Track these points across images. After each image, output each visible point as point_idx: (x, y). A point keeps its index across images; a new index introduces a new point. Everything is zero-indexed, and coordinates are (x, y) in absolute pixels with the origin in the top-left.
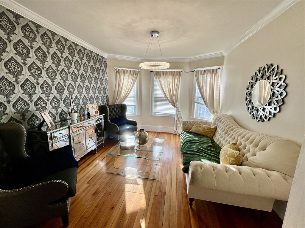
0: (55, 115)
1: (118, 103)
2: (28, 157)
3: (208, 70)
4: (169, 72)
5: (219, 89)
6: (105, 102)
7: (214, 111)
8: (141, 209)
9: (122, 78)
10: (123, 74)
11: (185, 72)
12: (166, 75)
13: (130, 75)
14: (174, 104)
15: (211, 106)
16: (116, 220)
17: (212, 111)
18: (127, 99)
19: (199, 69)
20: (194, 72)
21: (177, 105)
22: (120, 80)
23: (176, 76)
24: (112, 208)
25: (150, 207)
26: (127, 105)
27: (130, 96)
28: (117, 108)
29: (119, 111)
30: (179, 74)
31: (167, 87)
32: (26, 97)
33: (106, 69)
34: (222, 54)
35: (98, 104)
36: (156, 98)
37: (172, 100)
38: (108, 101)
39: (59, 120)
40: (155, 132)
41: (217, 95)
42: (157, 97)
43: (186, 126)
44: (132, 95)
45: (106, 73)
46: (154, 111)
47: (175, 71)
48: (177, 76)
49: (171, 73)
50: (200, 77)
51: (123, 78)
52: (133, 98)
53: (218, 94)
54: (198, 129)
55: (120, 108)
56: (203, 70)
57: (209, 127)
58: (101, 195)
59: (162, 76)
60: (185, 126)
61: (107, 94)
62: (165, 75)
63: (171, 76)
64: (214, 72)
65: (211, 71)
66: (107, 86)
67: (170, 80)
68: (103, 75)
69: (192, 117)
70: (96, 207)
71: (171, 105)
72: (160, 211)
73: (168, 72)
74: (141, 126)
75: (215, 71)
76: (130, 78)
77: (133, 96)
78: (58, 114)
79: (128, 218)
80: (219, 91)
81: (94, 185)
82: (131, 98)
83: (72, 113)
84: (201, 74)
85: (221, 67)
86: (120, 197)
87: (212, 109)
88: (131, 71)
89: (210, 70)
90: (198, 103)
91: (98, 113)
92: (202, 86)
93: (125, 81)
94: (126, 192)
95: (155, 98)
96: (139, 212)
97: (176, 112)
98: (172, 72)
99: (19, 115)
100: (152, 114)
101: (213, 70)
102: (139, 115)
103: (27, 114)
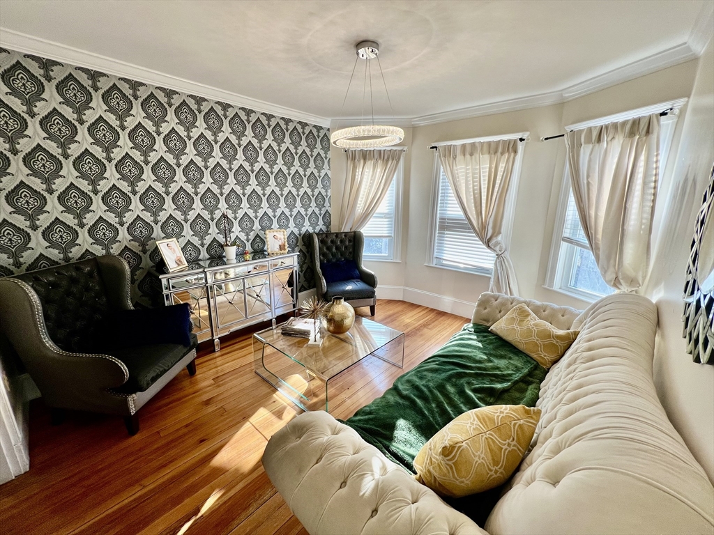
0: (200, 247)
1: (347, 230)
2: (131, 311)
3: (615, 125)
4: (482, 144)
5: (655, 195)
6: (321, 226)
7: (620, 277)
8: (237, 470)
9: (359, 170)
10: (362, 161)
11: (538, 139)
12: (471, 155)
13: (380, 162)
14: (489, 241)
15: (608, 258)
16: (187, 465)
17: (610, 275)
18: (371, 220)
19: (584, 126)
20: (566, 136)
21: (497, 244)
22: (355, 175)
23: (502, 154)
24: (202, 441)
25: (255, 475)
26: (364, 235)
27: (377, 213)
28: (341, 241)
29: (346, 247)
30: (511, 147)
31: (471, 190)
32: (147, 217)
33: (326, 153)
34: (689, 49)
35: (300, 230)
36: (442, 219)
37: (484, 227)
38: (328, 224)
39: (208, 256)
40: (432, 310)
41: (642, 219)
42: (446, 216)
43: (486, 311)
44: (387, 211)
45: (326, 161)
46: (436, 254)
47: (499, 141)
48: (506, 155)
49: (485, 148)
50: (585, 152)
51: (361, 170)
52: (388, 218)
53: (647, 215)
54: (511, 327)
55: (350, 241)
56: (595, 127)
57: (545, 330)
58: (210, 409)
59: (460, 157)
60: (485, 308)
61: (327, 208)
62: (468, 156)
63: (487, 157)
64: (641, 130)
65: (628, 127)
66: (329, 191)
67: (483, 168)
68: (319, 168)
69: (546, 286)
70: (187, 426)
71: (481, 243)
72: (261, 495)
73: (477, 145)
74: (402, 287)
75: (643, 125)
76: (379, 170)
77: (387, 214)
78: (206, 247)
79: (205, 471)
80: (654, 201)
81: (219, 386)
82: (382, 217)
83: (227, 245)
84: (588, 141)
85: (679, 104)
86: (230, 427)
87: (611, 269)
88: (382, 152)
89: (624, 123)
90: (571, 243)
91: (285, 249)
92: (588, 183)
93: (365, 177)
94: (248, 423)
95: (440, 219)
96: (227, 473)
97: (496, 264)
98: (489, 143)
99: (137, 244)
100: (429, 263)
101: (636, 123)
102: (398, 261)
103: (149, 243)
